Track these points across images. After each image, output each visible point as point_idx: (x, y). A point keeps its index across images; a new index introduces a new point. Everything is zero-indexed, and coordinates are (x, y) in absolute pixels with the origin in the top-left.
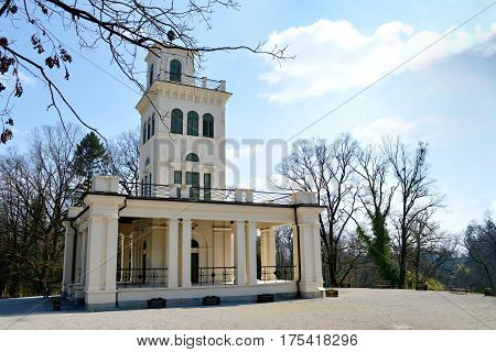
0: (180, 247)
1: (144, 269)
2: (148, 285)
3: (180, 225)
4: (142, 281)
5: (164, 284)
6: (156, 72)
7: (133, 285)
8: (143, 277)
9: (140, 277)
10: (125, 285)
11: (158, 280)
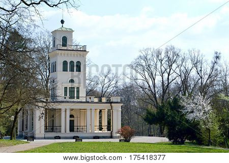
0: (65, 118)
1: (53, 126)
2: (55, 132)
3: (66, 111)
4: (52, 130)
5: (60, 131)
6: (56, 44)
7: (49, 132)
8: (53, 129)
9: (52, 129)
10: (47, 132)
11: (58, 130)
